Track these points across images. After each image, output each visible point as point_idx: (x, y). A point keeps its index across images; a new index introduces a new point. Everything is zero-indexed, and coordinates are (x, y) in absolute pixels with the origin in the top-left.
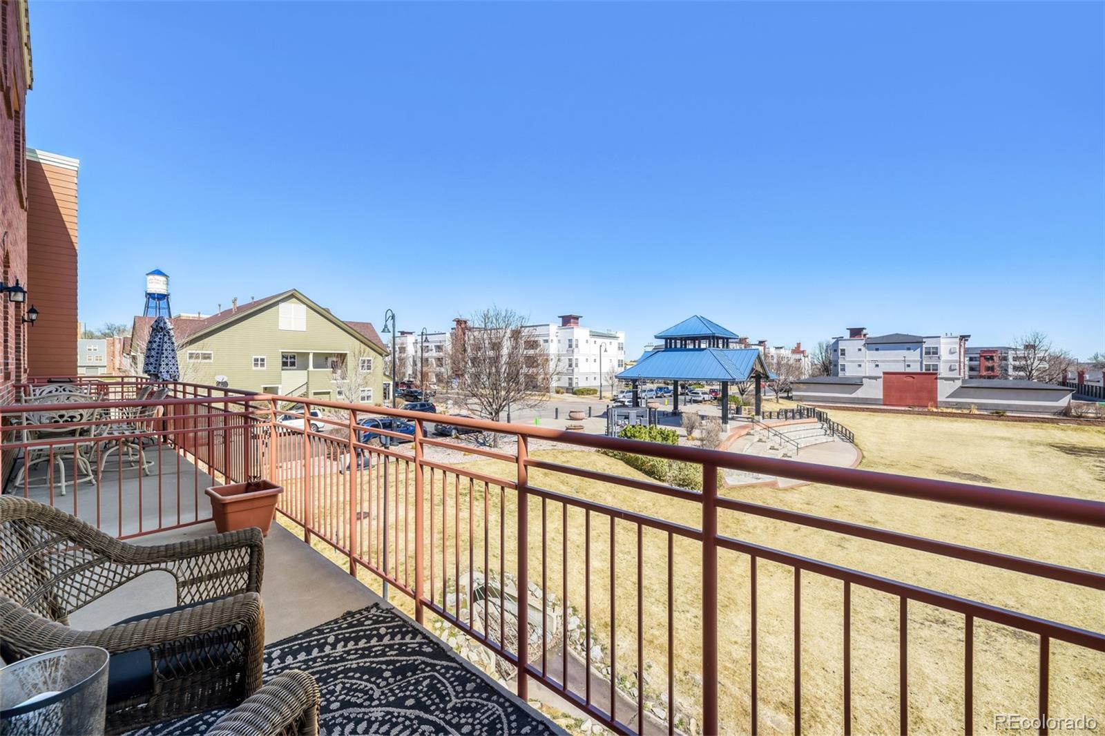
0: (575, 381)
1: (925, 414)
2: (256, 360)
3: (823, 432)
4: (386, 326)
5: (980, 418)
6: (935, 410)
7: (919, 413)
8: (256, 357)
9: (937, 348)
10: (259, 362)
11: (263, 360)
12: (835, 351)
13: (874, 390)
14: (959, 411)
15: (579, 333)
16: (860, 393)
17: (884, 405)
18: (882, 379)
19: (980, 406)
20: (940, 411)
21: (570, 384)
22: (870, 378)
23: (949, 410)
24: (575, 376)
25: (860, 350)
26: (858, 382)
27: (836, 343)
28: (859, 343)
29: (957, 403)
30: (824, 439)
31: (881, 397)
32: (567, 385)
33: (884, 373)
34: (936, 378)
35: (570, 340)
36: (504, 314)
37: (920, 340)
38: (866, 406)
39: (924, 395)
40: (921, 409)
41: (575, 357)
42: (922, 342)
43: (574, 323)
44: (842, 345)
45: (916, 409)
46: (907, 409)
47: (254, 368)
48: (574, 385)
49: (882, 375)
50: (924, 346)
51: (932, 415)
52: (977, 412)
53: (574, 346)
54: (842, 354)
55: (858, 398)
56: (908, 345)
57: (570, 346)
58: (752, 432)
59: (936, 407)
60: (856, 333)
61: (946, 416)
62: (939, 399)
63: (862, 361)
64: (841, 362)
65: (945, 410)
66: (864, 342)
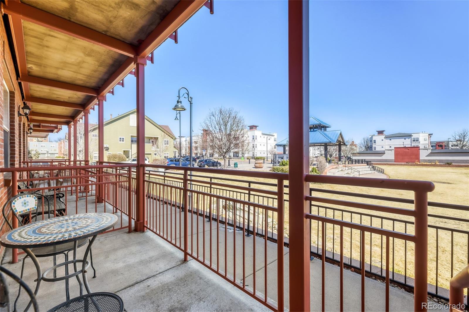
0: (255, 154)
1: (414, 165)
2: (120, 139)
3: (369, 169)
4: (176, 117)
5: (440, 166)
6: (419, 163)
7: (411, 165)
8: (121, 137)
9: (418, 138)
10: (122, 140)
11: (123, 139)
12: (371, 141)
13: (390, 156)
14: (430, 164)
15: (257, 133)
16: (384, 157)
17: (395, 162)
18: (394, 151)
19: (440, 161)
20: (421, 164)
21: (253, 155)
22: (388, 150)
23: (425, 163)
24: (256, 152)
25: (382, 140)
26: (383, 152)
27: (372, 137)
28: (382, 137)
29: (429, 160)
30: (370, 172)
31: (394, 159)
32: (252, 156)
33: (395, 148)
34: (419, 149)
35: (253, 136)
36: (228, 110)
37: (410, 135)
38: (387, 162)
39: (414, 157)
40: (412, 163)
41: (255, 143)
42: (411, 136)
43: (255, 129)
44: (374, 138)
45: (410, 163)
46: (406, 163)
47: (119, 142)
48: (255, 156)
49: (394, 149)
50: (412, 137)
51: (417, 166)
52: (438, 164)
53: (255, 139)
54: (374, 142)
55: (383, 160)
56: (405, 137)
57: (253, 139)
58: (338, 167)
59: (419, 162)
60: (380, 133)
61: (424, 166)
62: (421, 159)
63: (384, 145)
64: (374, 146)
65: (423, 163)
66: (384, 136)
